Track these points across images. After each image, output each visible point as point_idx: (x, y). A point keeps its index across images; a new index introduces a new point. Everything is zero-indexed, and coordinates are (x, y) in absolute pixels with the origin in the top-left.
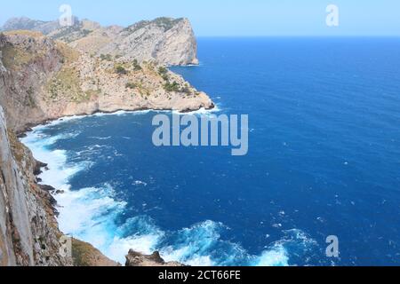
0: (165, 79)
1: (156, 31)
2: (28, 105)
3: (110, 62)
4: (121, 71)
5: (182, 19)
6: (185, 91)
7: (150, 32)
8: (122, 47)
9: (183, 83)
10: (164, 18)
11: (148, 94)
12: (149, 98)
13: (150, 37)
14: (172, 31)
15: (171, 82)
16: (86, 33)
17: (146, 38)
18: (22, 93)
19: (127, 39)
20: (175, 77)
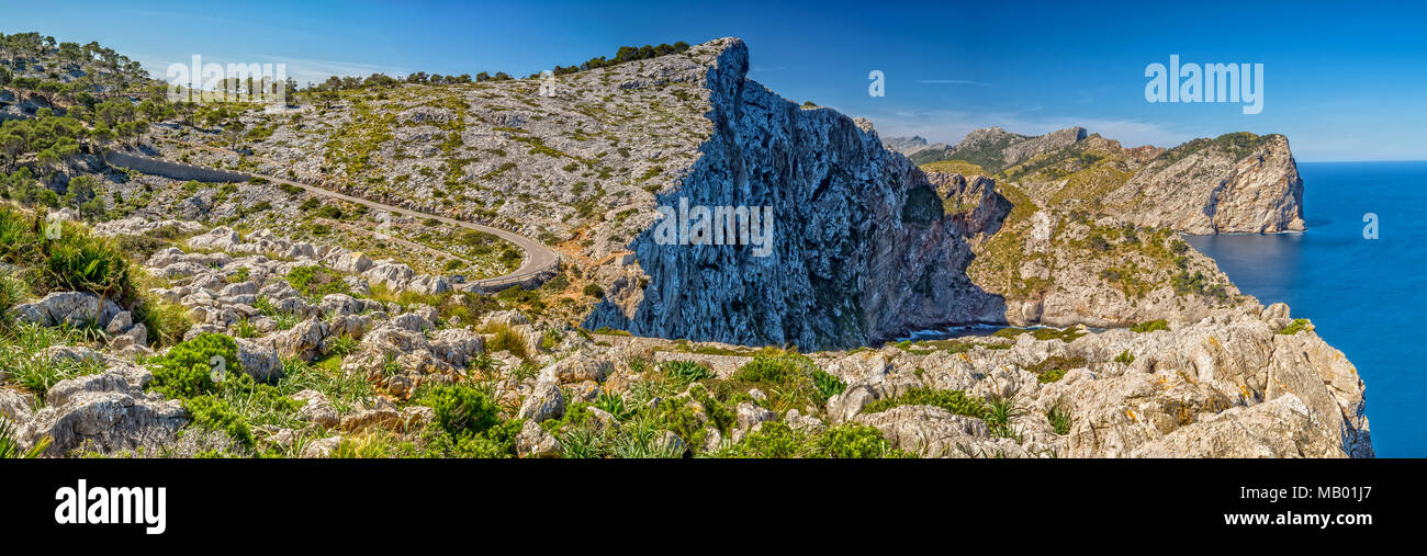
0: (1182, 265)
1: (1219, 162)
2: (922, 291)
3: (1082, 227)
4: (1099, 244)
5: (1273, 136)
6: (1219, 293)
7: (1207, 163)
8: (1148, 192)
9: (1215, 276)
10: (1239, 136)
11: (1141, 296)
12: (1140, 304)
13: (1204, 172)
14: (1250, 160)
15: (1192, 273)
16: (1091, 159)
17: (1196, 176)
18: (917, 268)
19: (1161, 177)
20: (1200, 262)
